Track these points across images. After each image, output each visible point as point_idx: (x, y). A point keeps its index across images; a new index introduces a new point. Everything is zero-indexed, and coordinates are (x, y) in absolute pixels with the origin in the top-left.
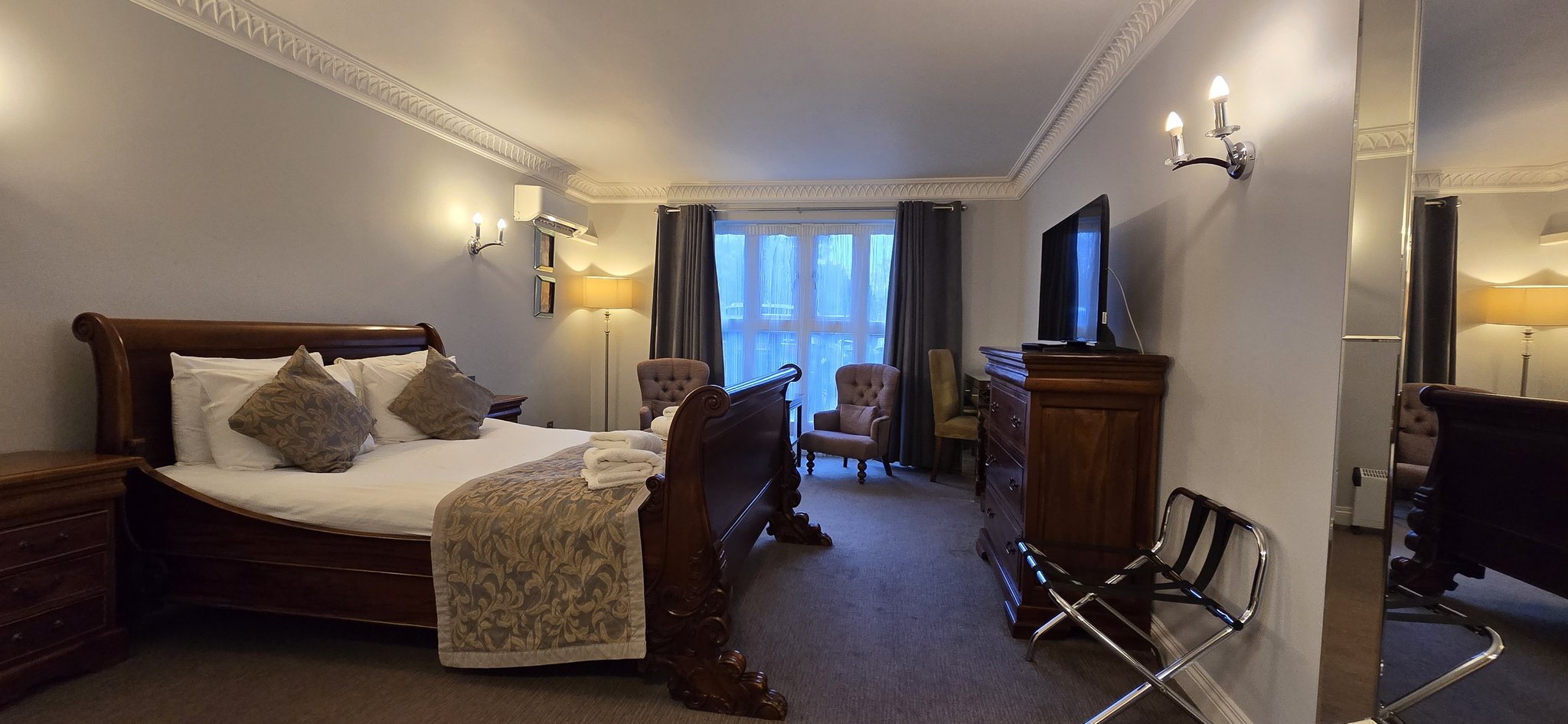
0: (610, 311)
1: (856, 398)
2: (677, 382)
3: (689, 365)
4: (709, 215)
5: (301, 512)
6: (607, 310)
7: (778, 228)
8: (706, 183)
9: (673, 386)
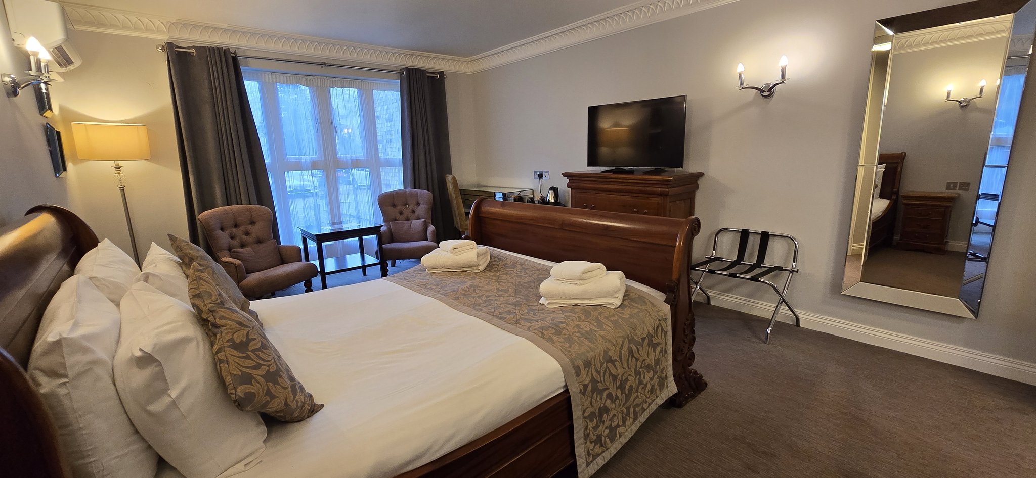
0: (121, 163)
1: (398, 215)
2: (242, 228)
3: (250, 210)
4: (235, 59)
5: (447, 441)
6: (116, 162)
7: (297, 78)
8: (224, 26)
9: (238, 232)
